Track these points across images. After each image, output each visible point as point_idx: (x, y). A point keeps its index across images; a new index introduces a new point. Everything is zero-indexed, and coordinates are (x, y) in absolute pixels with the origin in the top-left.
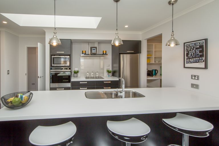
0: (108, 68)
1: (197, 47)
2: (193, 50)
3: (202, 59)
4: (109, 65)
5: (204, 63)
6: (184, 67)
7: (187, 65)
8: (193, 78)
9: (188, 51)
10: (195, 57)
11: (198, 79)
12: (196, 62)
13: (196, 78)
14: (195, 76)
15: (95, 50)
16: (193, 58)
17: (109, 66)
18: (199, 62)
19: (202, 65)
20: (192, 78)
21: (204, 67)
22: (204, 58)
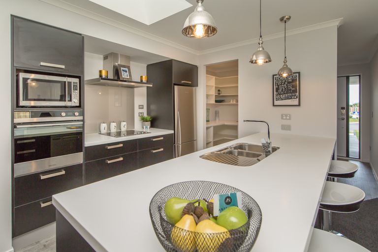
0: (141, 113)
1: (289, 81)
2: (284, 84)
3: (295, 95)
4: (143, 106)
5: (298, 99)
6: (274, 105)
7: (276, 103)
8: (284, 118)
9: (278, 86)
10: (287, 93)
11: (290, 119)
12: (288, 98)
13: (288, 118)
14: (286, 116)
15: (126, 72)
16: (284, 93)
17: (143, 108)
18: (291, 98)
19: (296, 102)
20: (282, 118)
21: (298, 104)
22: (298, 94)
